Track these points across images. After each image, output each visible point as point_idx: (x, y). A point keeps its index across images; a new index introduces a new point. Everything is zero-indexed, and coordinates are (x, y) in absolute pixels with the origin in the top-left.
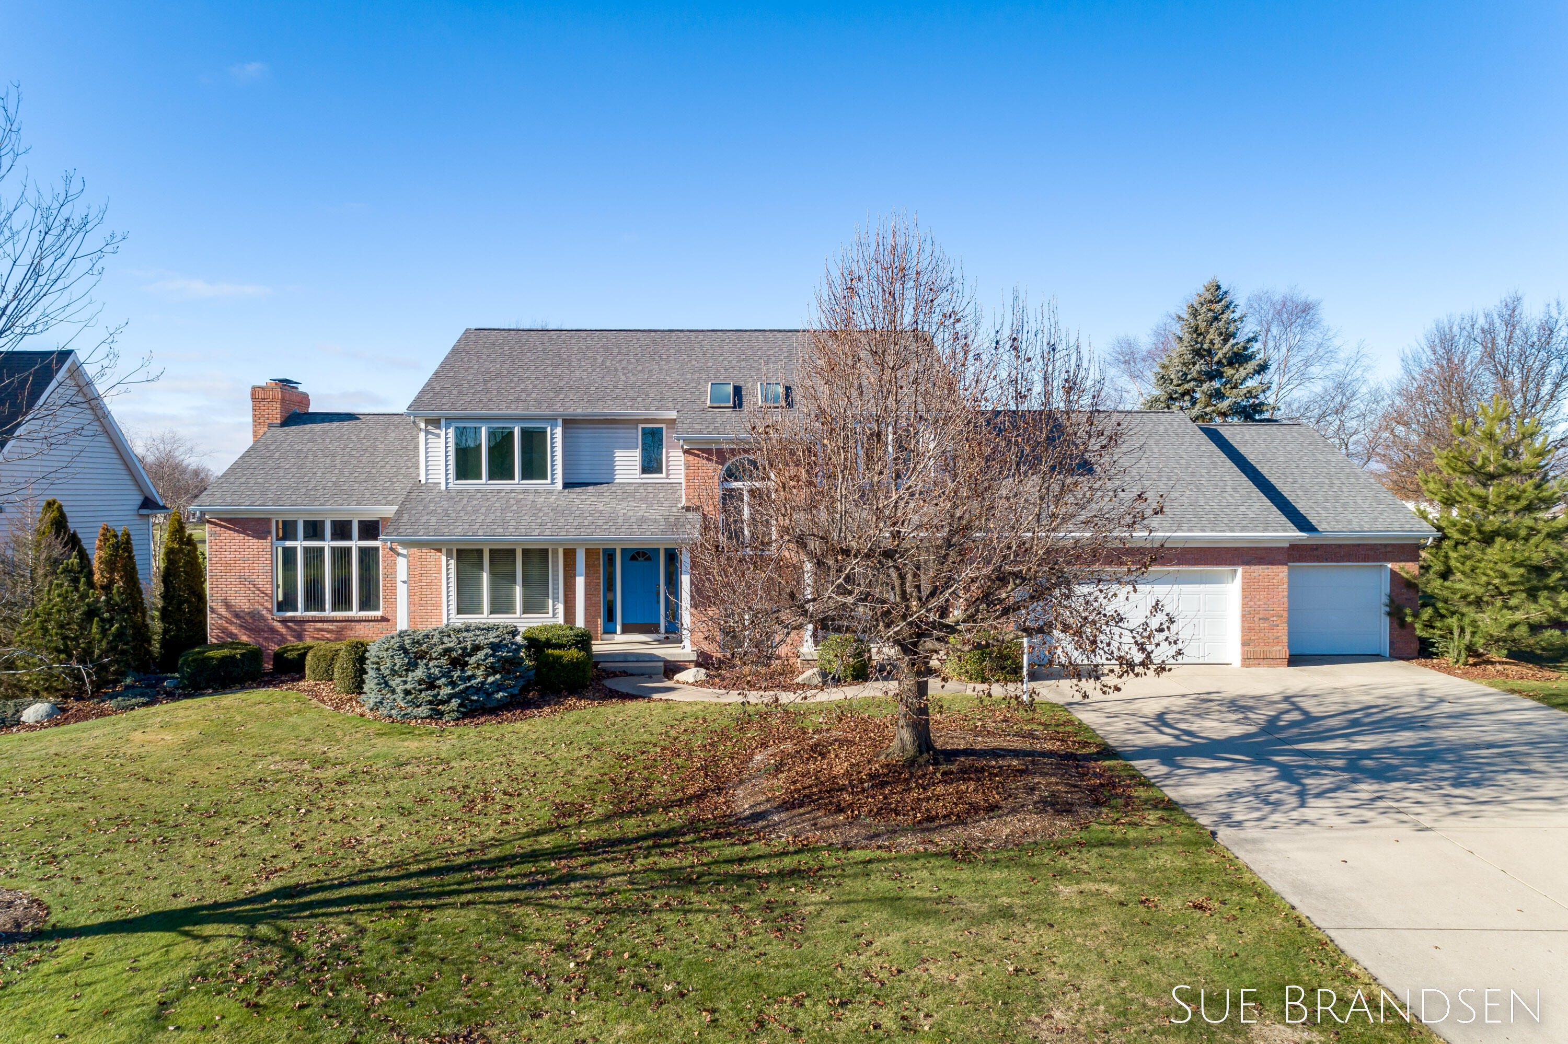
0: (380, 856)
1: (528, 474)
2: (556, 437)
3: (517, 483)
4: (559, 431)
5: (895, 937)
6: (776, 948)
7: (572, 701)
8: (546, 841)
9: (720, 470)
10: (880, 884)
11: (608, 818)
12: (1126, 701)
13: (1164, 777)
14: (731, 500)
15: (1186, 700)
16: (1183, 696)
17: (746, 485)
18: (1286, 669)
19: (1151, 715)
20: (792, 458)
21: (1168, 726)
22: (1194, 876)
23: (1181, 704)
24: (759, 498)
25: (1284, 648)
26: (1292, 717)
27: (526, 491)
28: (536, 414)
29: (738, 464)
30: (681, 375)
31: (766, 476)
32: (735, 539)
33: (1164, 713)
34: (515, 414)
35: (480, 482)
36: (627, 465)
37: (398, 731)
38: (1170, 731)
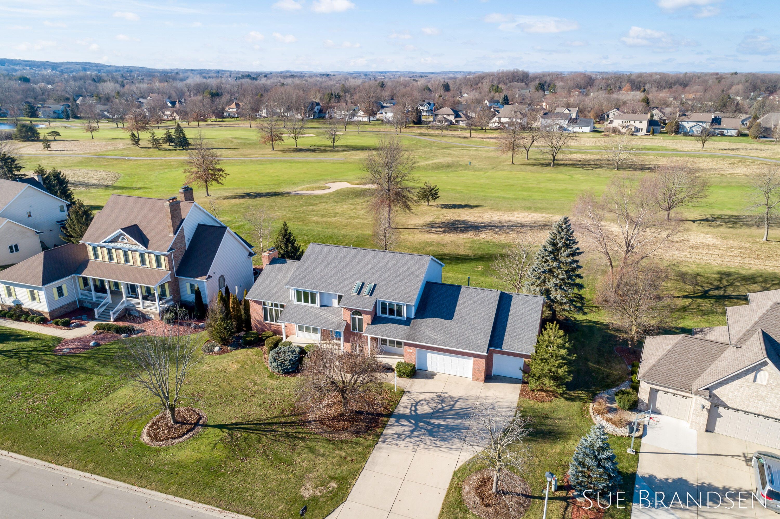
0: (251, 417)
2: (318, 296)
3: (310, 304)
4: (318, 294)
5: (306, 455)
6: (289, 453)
8: (275, 420)
9: (351, 313)
10: (313, 444)
11: (288, 416)
12: (421, 393)
13: (390, 425)
14: (354, 319)
15: (435, 395)
16: (437, 393)
17: (357, 317)
18: (482, 383)
19: (418, 400)
20: (367, 313)
21: (415, 407)
22: (360, 453)
23: (431, 397)
24: (360, 320)
25: (483, 378)
26: (447, 408)
27: (312, 307)
28: (313, 290)
29: (356, 311)
30: (353, 275)
31: (361, 315)
32: (354, 328)
33: (422, 400)
34: (309, 290)
35: (302, 303)
36: (335, 302)
37: (271, 376)
38: (413, 408)
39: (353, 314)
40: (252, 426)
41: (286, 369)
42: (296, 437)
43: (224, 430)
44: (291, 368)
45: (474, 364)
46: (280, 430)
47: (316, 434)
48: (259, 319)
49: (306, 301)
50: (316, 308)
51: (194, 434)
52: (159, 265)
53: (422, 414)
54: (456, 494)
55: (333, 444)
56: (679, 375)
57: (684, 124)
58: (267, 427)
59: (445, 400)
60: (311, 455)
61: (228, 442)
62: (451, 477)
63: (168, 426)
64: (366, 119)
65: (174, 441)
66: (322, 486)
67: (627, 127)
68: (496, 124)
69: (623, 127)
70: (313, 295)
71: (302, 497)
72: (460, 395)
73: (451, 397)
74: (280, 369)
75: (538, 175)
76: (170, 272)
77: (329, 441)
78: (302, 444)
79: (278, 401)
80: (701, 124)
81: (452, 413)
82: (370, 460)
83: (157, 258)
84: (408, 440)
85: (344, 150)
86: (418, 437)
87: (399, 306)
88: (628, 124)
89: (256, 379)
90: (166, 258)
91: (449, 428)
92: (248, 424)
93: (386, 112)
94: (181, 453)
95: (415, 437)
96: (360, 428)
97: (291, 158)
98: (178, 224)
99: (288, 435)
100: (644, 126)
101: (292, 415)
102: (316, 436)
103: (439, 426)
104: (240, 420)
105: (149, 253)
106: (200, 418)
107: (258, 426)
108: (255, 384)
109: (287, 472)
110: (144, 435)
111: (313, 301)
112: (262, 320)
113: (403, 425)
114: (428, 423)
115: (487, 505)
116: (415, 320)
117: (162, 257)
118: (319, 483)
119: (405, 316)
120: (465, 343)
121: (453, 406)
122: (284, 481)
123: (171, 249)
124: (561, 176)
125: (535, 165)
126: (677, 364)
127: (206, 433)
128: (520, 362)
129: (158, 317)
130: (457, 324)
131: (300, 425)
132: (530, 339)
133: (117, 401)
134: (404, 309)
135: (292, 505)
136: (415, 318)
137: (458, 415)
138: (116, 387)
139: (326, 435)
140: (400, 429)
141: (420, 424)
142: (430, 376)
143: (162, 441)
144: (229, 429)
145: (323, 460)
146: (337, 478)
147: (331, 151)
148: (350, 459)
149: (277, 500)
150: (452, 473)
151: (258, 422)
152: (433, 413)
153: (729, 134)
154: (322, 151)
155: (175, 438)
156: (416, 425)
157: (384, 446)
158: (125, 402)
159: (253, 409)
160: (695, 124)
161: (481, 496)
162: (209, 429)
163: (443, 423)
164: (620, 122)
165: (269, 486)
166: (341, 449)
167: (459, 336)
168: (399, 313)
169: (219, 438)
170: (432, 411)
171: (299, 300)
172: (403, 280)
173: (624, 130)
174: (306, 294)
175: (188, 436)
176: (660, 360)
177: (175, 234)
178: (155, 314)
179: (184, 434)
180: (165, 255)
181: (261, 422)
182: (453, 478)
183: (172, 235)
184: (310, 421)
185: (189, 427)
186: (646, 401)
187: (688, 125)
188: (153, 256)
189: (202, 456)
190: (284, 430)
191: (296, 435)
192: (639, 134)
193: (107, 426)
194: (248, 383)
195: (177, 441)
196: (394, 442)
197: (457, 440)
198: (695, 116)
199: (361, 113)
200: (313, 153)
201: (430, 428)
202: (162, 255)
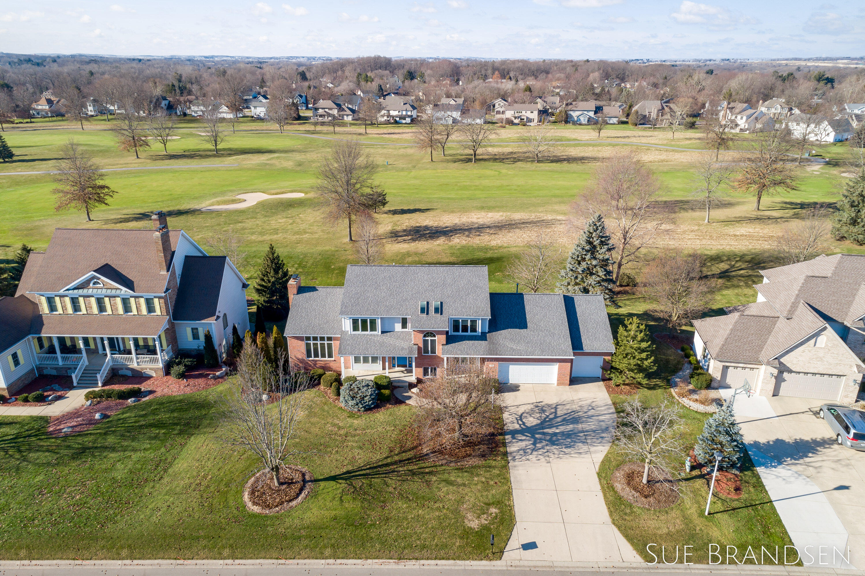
0: (361, 462)
1: (372, 330)
2: (379, 322)
3: (368, 332)
4: (379, 320)
5: (446, 488)
6: (427, 490)
7: (388, 405)
8: (389, 460)
9: (422, 335)
10: (446, 476)
11: (399, 453)
12: (518, 406)
13: (509, 443)
14: (425, 342)
15: (532, 406)
16: (533, 404)
17: (429, 338)
18: (568, 387)
19: (520, 414)
20: (440, 333)
21: (521, 420)
22: (499, 475)
23: (530, 408)
24: (433, 342)
25: (568, 383)
26: (551, 416)
27: (371, 335)
28: (373, 317)
29: (427, 333)
30: (412, 295)
31: (434, 336)
32: (426, 351)
33: (523, 413)
34: (368, 316)
35: (360, 332)
36: (398, 327)
37: (351, 415)
38: (520, 422)
39: (425, 336)
40: (368, 471)
41: (367, 405)
42: (423, 473)
43: (340, 481)
44: (372, 404)
45: (560, 369)
46: (401, 469)
47: (442, 465)
48: (300, 357)
49: (364, 329)
50: (378, 335)
51: (309, 492)
52: (151, 309)
53: (532, 426)
54: (612, 493)
55: (466, 472)
56: (746, 350)
57: (571, 113)
58: (384, 468)
59: (544, 408)
60: (451, 487)
61: (353, 492)
62: (597, 480)
63: (273, 490)
64: (230, 116)
65: (291, 504)
66: (484, 514)
67: (518, 117)
68: (385, 118)
69: (515, 118)
70: (373, 322)
71: (471, 528)
72: (555, 402)
73: (549, 406)
74: (361, 406)
75: (465, 172)
76: (168, 317)
77: (460, 469)
78: (434, 478)
79: (378, 440)
80: (586, 112)
81: (559, 419)
82: (512, 479)
83: (149, 303)
84: (535, 453)
85: (230, 155)
86: (543, 448)
87: (474, 322)
88: (520, 114)
89: (336, 421)
90: (162, 301)
91: (568, 435)
92: (362, 470)
93: (255, 107)
94: (309, 514)
95: (540, 449)
96: (483, 451)
97: (169, 167)
98: (169, 258)
99: (413, 473)
100: (535, 115)
101: (404, 452)
102: (444, 467)
103: (555, 434)
104: (350, 468)
105: (136, 297)
106: (304, 475)
107: (375, 470)
108: (339, 428)
109: (438, 509)
110: (250, 504)
111: (373, 328)
112: (305, 357)
113: (521, 440)
114: (544, 434)
115: (646, 497)
116: (490, 334)
117: (156, 301)
118: (478, 512)
119: (480, 331)
120: (549, 349)
121: (556, 413)
122: (441, 518)
123: (167, 290)
124: (488, 172)
125: (455, 162)
126: (742, 341)
127: (321, 488)
128: (599, 361)
129: (161, 373)
130: (533, 332)
131: (419, 460)
132: (606, 337)
133: (183, 475)
134: (479, 324)
135: (467, 539)
136: (489, 332)
137: (565, 421)
138: (169, 460)
139: (453, 464)
140: (523, 444)
141: (537, 436)
142: (515, 388)
143: (277, 506)
144: (346, 479)
145: (467, 490)
146: (493, 503)
147: (214, 156)
148: (492, 482)
149: (449, 537)
150: (596, 476)
151: (372, 466)
152: (542, 423)
153: (611, 122)
154: (202, 157)
155: (291, 501)
156: (533, 437)
157: (516, 463)
158: (195, 474)
159: (356, 454)
160: (580, 113)
161: (635, 489)
162: (322, 484)
163: (557, 431)
164: (512, 112)
165: (430, 526)
166: (478, 475)
167: (541, 344)
168: (474, 330)
169: (340, 490)
170: (539, 422)
171: (355, 328)
172: (469, 294)
173: (516, 121)
174: (364, 322)
175: (303, 495)
176: (726, 339)
177: (168, 270)
178: (156, 370)
179: (298, 495)
180: (160, 298)
181: (375, 465)
182: (600, 479)
183: (164, 272)
184: (427, 455)
185: (299, 486)
186: (719, 379)
187: (575, 115)
188: (142, 301)
189: (334, 512)
190: (405, 468)
191: (422, 470)
192: (532, 124)
193: (195, 505)
194: (329, 427)
195: (294, 503)
196: (524, 458)
197: (580, 444)
198: (582, 105)
199: (224, 109)
200: (192, 160)
201: (548, 438)
202: (155, 297)
